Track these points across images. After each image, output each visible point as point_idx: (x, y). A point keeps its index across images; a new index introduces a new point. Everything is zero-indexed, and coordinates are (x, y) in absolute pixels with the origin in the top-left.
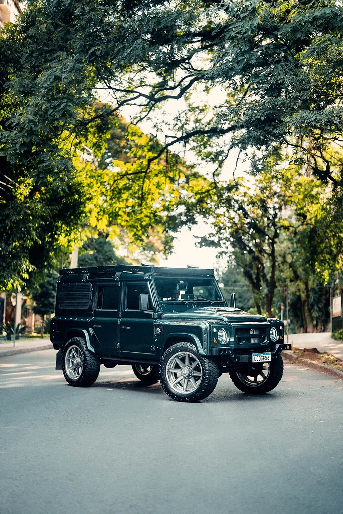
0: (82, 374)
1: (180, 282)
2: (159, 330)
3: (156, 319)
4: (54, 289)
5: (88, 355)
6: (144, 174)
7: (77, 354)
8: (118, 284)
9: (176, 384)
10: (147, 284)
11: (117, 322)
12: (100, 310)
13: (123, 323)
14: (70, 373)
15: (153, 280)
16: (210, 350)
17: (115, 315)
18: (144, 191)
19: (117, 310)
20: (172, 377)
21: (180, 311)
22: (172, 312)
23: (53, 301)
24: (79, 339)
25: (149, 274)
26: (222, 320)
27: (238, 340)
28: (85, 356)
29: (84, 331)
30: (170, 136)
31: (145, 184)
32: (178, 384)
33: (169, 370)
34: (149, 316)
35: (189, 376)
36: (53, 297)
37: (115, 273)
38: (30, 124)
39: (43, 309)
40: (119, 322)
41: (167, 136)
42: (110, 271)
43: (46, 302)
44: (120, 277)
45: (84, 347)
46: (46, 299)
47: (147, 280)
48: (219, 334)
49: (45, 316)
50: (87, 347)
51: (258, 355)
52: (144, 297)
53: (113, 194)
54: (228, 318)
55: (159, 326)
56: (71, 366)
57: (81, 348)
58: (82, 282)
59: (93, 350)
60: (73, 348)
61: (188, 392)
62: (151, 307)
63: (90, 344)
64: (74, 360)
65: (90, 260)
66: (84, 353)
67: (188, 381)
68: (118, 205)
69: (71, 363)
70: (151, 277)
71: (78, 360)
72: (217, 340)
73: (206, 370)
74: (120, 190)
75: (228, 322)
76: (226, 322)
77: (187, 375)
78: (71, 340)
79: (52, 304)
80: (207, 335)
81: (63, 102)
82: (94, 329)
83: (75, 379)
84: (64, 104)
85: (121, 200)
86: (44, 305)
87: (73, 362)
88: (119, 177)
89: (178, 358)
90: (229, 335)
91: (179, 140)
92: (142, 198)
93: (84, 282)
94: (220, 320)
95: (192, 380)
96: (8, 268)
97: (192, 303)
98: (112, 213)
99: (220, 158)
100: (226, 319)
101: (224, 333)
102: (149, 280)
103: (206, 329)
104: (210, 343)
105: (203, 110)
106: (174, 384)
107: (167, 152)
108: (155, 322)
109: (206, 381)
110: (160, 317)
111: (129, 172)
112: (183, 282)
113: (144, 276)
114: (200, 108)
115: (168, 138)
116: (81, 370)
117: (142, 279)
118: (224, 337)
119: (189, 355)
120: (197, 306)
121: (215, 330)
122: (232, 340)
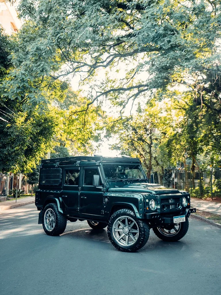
0: (55, 227)
1: (119, 167)
2: (106, 200)
3: (104, 192)
4: (38, 171)
5: (58, 214)
6: (85, 112)
7: (52, 214)
8: (78, 169)
9: (120, 239)
10: (98, 168)
11: (78, 194)
12: (66, 185)
13: (82, 194)
14: (48, 227)
15: (102, 166)
16: (144, 215)
17: (77, 189)
18: (85, 120)
19: (77, 186)
20: (117, 234)
21: (120, 187)
22: (115, 187)
23: (38, 177)
24: (53, 204)
25: (99, 162)
26: (151, 193)
27: (163, 207)
28: (57, 215)
29: (56, 199)
30: (98, 92)
31: (86, 117)
32: (121, 239)
33: (114, 230)
34: (100, 190)
35: (129, 233)
36: (38, 175)
37: (77, 161)
38: (22, 76)
39: (32, 182)
40: (79, 194)
41: (97, 92)
42: (73, 160)
43: (34, 178)
44: (80, 164)
45: (56, 209)
46: (34, 176)
47: (98, 166)
48: (150, 203)
49: (34, 185)
50: (58, 210)
51: (177, 218)
52: (96, 177)
53: (69, 122)
54: (156, 192)
55: (106, 197)
56: (48, 222)
57: (54, 210)
58: (55, 167)
59: (62, 212)
60: (49, 210)
61: (130, 245)
62: (101, 184)
63: (60, 207)
64: (50, 218)
65: (57, 156)
66: (56, 213)
67: (129, 236)
68: (72, 128)
69: (48, 220)
70: (100, 164)
71: (52, 218)
72: (149, 207)
73: (142, 228)
74: (73, 120)
75: (155, 194)
76: (154, 194)
77: (128, 232)
78: (48, 205)
79: (37, 179)
80: (142, 204)
81: (42, 63)
82: (63, 198)
83: (50, 231)
84: (43, 64)
85: (73, 125)
86: (33, 180)
87: (49, 220)
88: (72, 114)
89: (120, 221)
90: (157, 204)
91: (103, 94)
92: (84, 124)
93: (56, 167)
94: (150, 193)
95: (131, 236)
96: (13, 160)
97: (128, 181)
98: (69, 132)
99: (124, 104)
100: (154, 193)
101: (153, 202)
102: (99, 166)
103: (141, 199)
104: (144, 209)
105: (114, 81)
106: (119, 239)
107: (97, 100)
108: (104, 194)
109: (142, 236)
110: (107, 191)
111: (77, 111)
112: (121, 167)
113: (96, 163)
114: (113, 80)
115: (97, 93)
116: (54, 225)
117: (94, 165)
118: (153, 205)
119: (128, 218)
120: (131, 183)
121: (147, 201)
122: (159, 207)
